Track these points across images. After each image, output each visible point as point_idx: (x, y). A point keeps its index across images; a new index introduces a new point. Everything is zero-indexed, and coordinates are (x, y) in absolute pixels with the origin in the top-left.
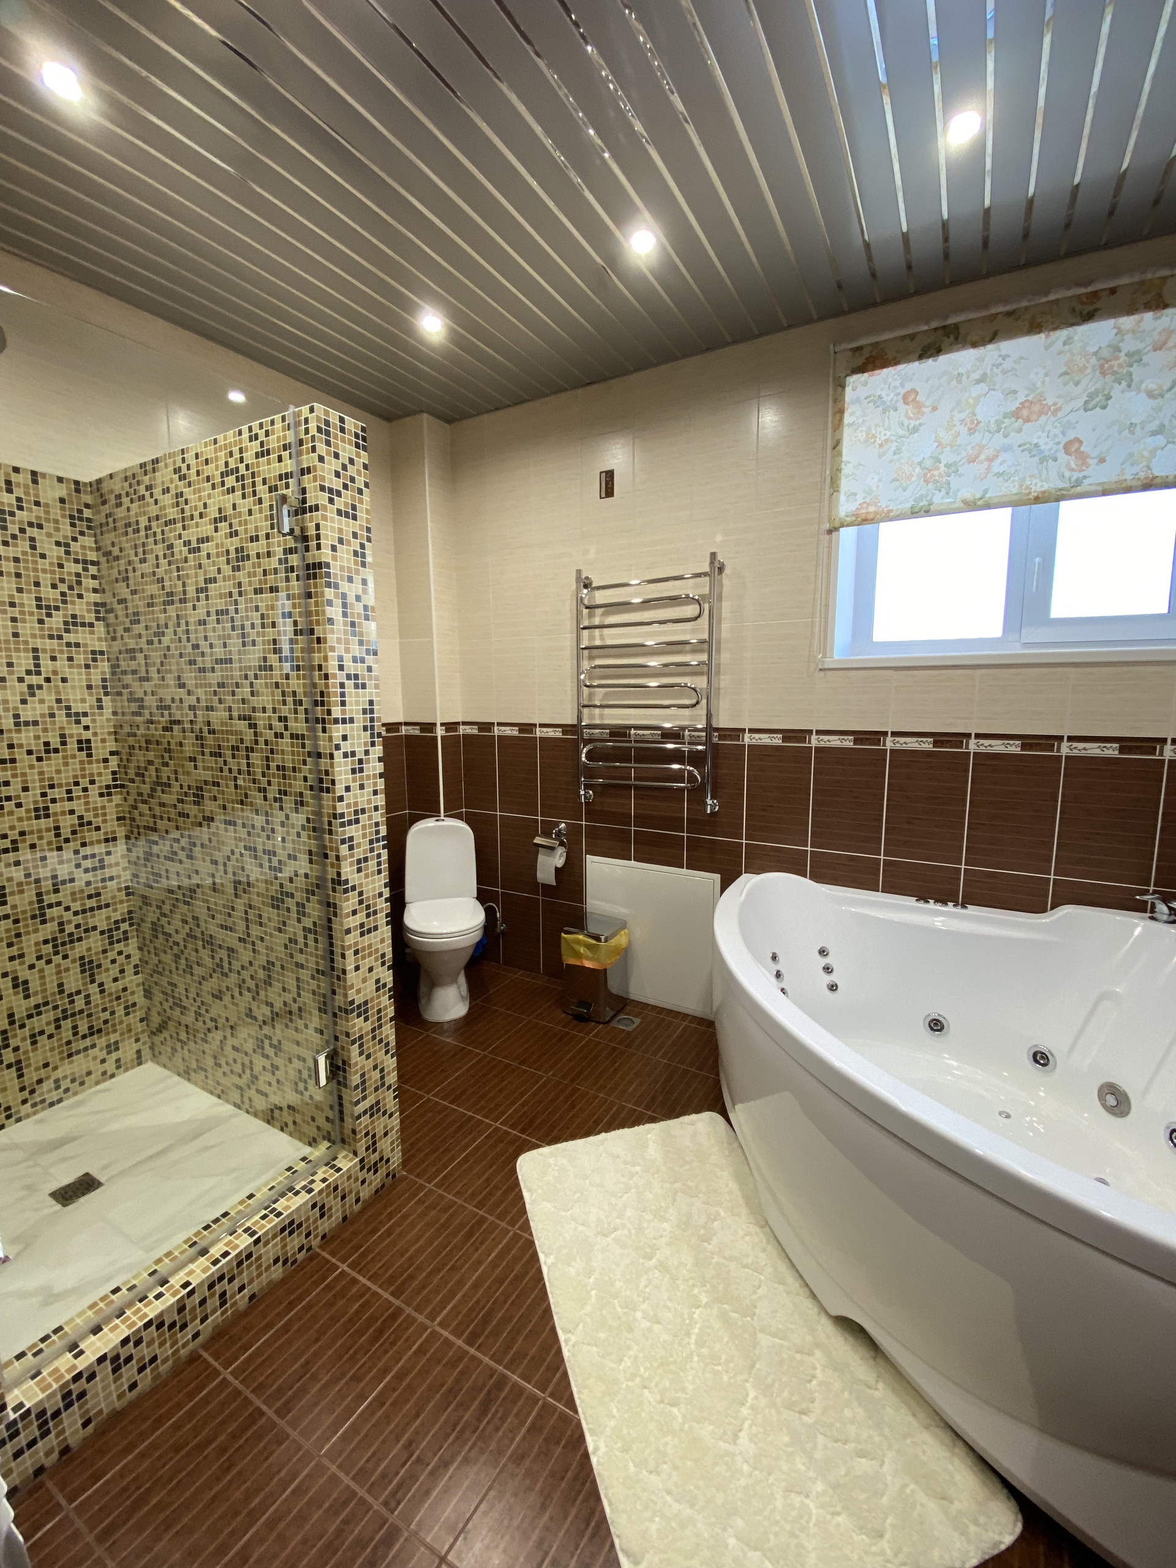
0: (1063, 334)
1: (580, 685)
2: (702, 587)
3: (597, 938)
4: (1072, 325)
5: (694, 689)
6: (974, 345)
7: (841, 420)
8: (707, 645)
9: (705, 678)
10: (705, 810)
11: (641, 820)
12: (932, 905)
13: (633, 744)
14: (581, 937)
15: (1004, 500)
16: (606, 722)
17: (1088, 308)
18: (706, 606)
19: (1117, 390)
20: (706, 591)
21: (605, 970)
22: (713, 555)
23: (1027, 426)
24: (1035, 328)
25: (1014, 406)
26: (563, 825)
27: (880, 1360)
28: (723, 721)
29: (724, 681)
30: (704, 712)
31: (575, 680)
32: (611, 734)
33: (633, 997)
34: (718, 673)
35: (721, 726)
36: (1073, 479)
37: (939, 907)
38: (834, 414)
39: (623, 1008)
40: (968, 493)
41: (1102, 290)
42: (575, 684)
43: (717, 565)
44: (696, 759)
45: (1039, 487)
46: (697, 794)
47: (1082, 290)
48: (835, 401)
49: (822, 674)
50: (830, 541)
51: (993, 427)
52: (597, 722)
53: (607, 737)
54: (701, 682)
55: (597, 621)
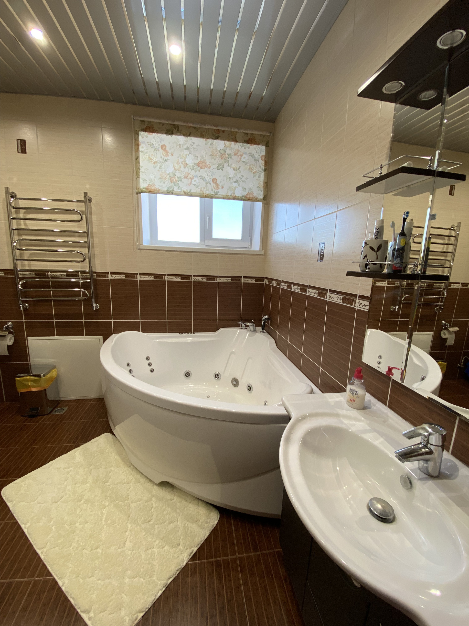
0: (210, 141)
1: (13, 248)
2: (81, 207)
3: (39, 376)
4: (213, 139)
5: (81, 254)
6: (184, 135)
7: (138, 148)
8: (87, 234)
9: (87, 249)
10: (93, 308)
11: (58, 316)
12: (184, 334)
13: (50, 279)
14: (28, 377)
15: (196, 194)
16: (33, 268)
17: (217, 135)
18: (84, 216)
19: (225, 165)
20: (84, 209)
21: (45, 390)
22: (85, 194)
23: (202, 170)
24: (202, 136)
25: (197, 162)
26: (10, 323)
27: (175, 490)
28: (98, 268)
29: (97, 251)
30: (88, 265)
31: (10, 246)
32: (36, 275)
33: (62, 399)
34: (93, 247)
35: (97, 271)
36: (215, 192)
37: (186, 335)
38: (135, 145)
39: (58, 405)
40: (185, 189)
41: (221, 130)
42: (11, 248)
43: (87, 198)
44: (86, 286)
45: (206, 192)
46: (88, 302)
47: (215, 128)
48: (135, 140)
49: (139, 251)
50: (138, 197)
51: (192, 168)
52: (27, 268)
53: (34, 276)
54: (85, 251)
55: (21, 216)
